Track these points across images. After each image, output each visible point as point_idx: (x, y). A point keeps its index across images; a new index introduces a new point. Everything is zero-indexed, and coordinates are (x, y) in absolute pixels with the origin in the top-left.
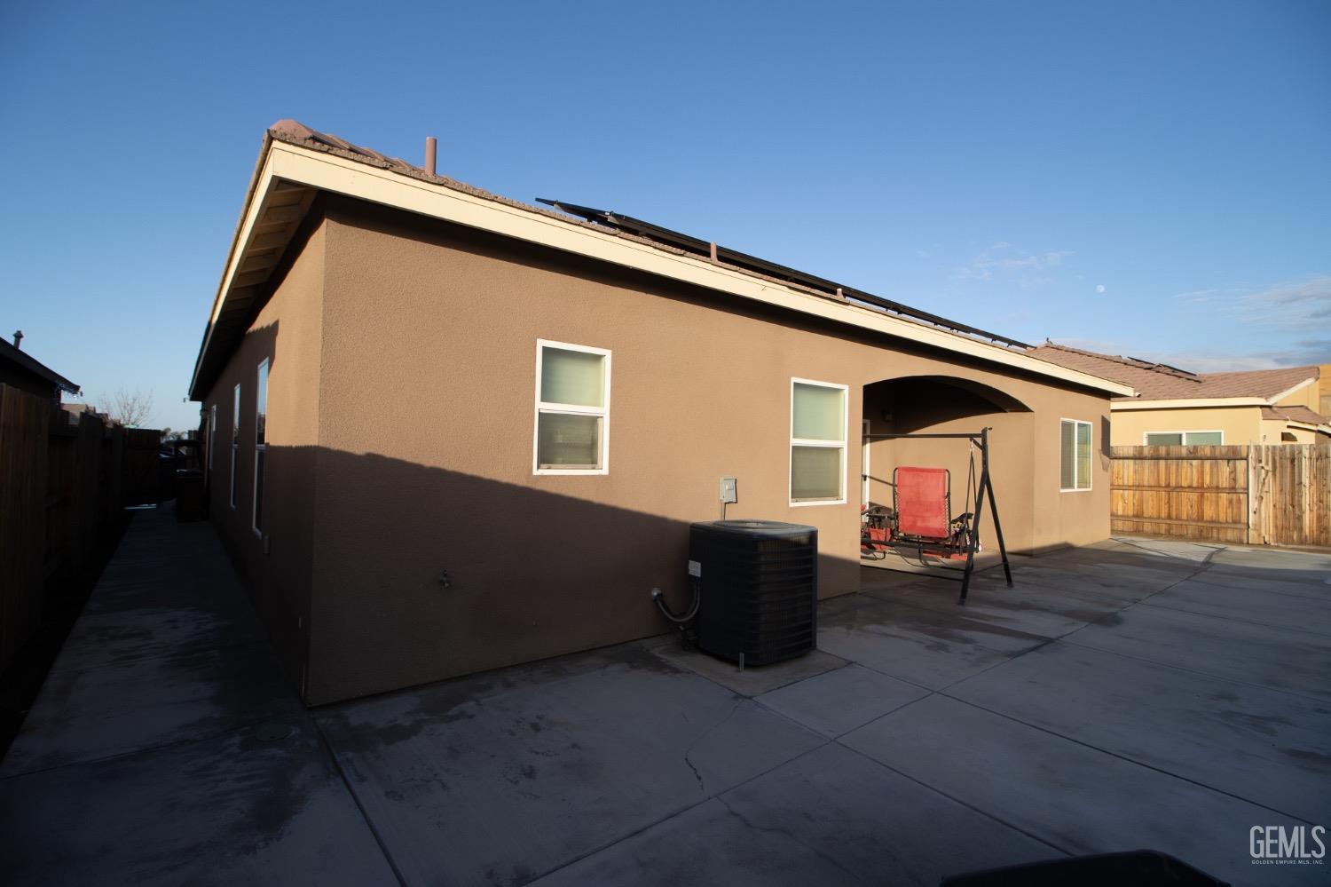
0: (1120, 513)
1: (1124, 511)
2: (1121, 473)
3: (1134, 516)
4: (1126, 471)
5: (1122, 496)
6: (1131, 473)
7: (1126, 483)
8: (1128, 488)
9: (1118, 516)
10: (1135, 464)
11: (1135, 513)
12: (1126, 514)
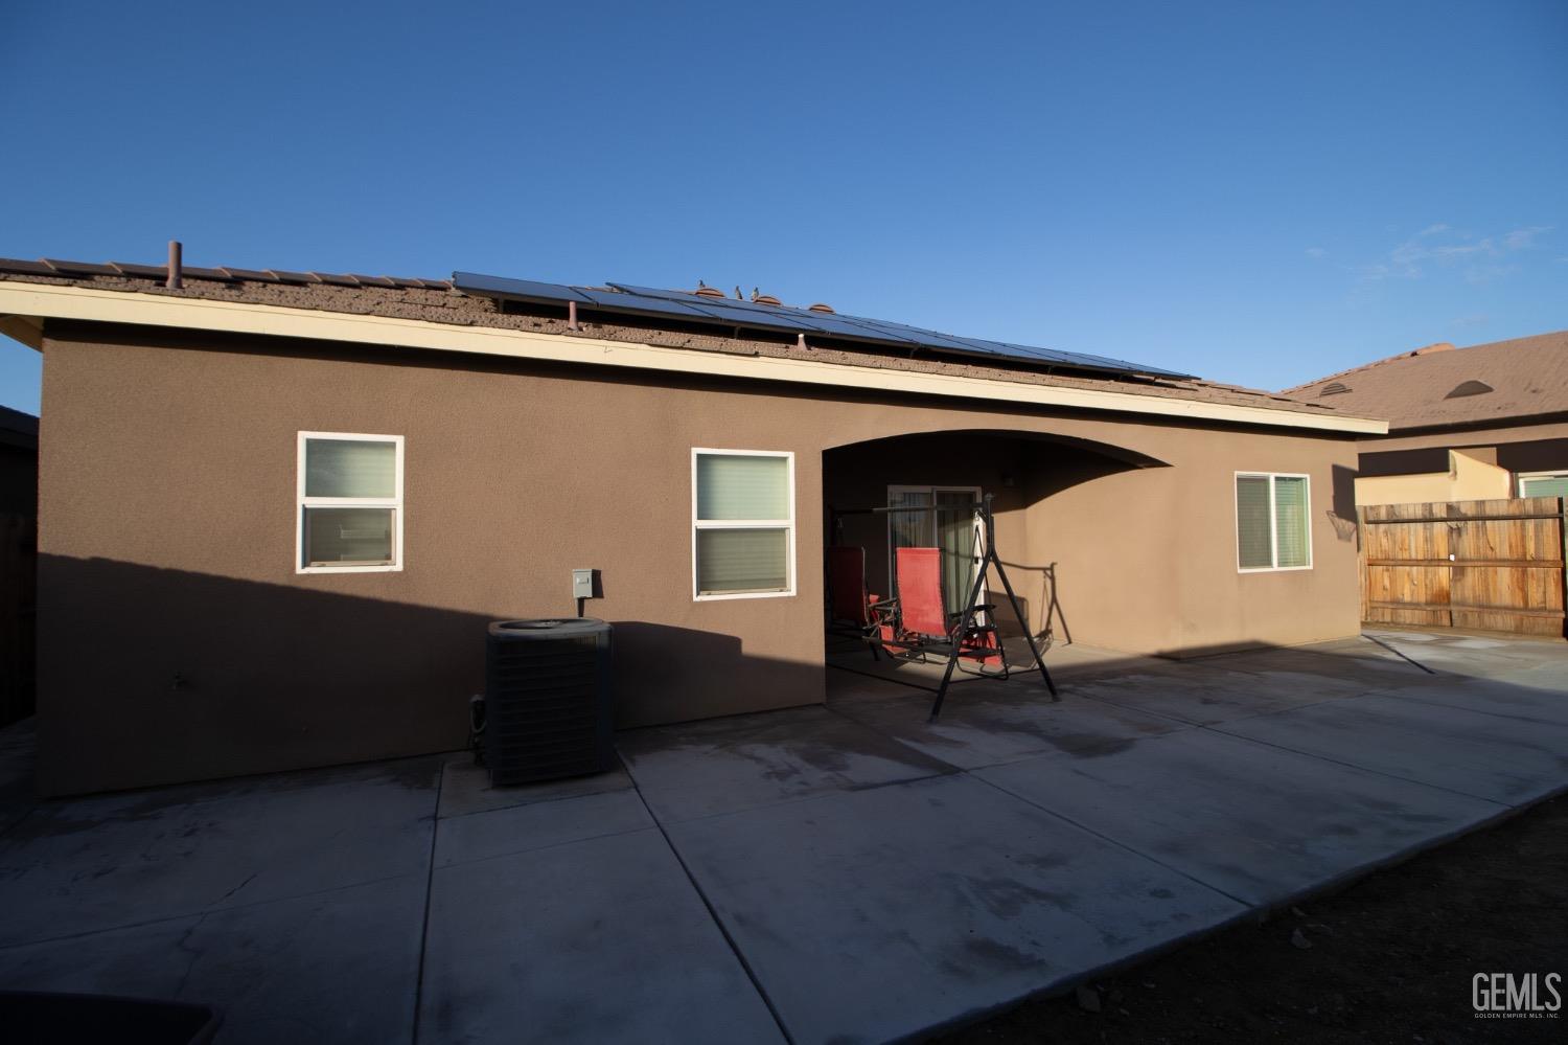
0: (1407, 598)
1: (1412, 595)
2: (1407, 541)
3: (1427, 604)
4: (1412, 538)
5: (1408, 575)
6: (1421, 539)
7: (1414, 557)
8: (1417, 563)
9: (1405, 604)
10: (1425, 528)
11: (1429, 598)
12: (1415, 601)
